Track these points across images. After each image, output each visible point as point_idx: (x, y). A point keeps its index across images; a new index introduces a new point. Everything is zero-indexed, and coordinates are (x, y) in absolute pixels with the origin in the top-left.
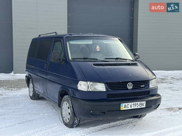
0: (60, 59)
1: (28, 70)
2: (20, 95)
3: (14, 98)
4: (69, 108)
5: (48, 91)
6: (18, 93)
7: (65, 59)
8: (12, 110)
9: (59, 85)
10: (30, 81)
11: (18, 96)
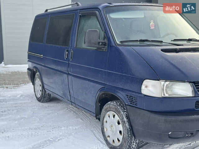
0: (99, 43)
1: (31, 61)
2: (20, 95)
3: (13, 99)
4: (119, 123)
5: (71, 91)
6: (17, 92)
7: (107, 42)
8: (17, 122)
9: (97, 85)
10: (36, 76)
11: (18, 96)
